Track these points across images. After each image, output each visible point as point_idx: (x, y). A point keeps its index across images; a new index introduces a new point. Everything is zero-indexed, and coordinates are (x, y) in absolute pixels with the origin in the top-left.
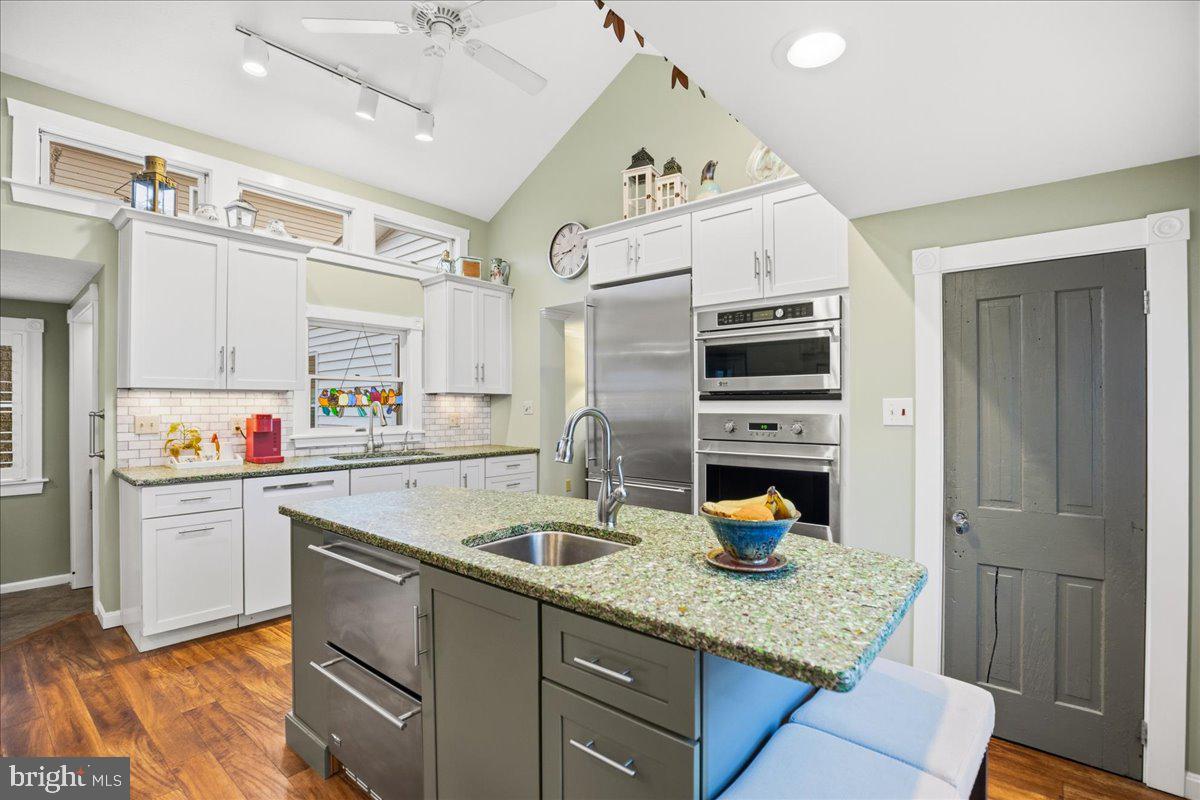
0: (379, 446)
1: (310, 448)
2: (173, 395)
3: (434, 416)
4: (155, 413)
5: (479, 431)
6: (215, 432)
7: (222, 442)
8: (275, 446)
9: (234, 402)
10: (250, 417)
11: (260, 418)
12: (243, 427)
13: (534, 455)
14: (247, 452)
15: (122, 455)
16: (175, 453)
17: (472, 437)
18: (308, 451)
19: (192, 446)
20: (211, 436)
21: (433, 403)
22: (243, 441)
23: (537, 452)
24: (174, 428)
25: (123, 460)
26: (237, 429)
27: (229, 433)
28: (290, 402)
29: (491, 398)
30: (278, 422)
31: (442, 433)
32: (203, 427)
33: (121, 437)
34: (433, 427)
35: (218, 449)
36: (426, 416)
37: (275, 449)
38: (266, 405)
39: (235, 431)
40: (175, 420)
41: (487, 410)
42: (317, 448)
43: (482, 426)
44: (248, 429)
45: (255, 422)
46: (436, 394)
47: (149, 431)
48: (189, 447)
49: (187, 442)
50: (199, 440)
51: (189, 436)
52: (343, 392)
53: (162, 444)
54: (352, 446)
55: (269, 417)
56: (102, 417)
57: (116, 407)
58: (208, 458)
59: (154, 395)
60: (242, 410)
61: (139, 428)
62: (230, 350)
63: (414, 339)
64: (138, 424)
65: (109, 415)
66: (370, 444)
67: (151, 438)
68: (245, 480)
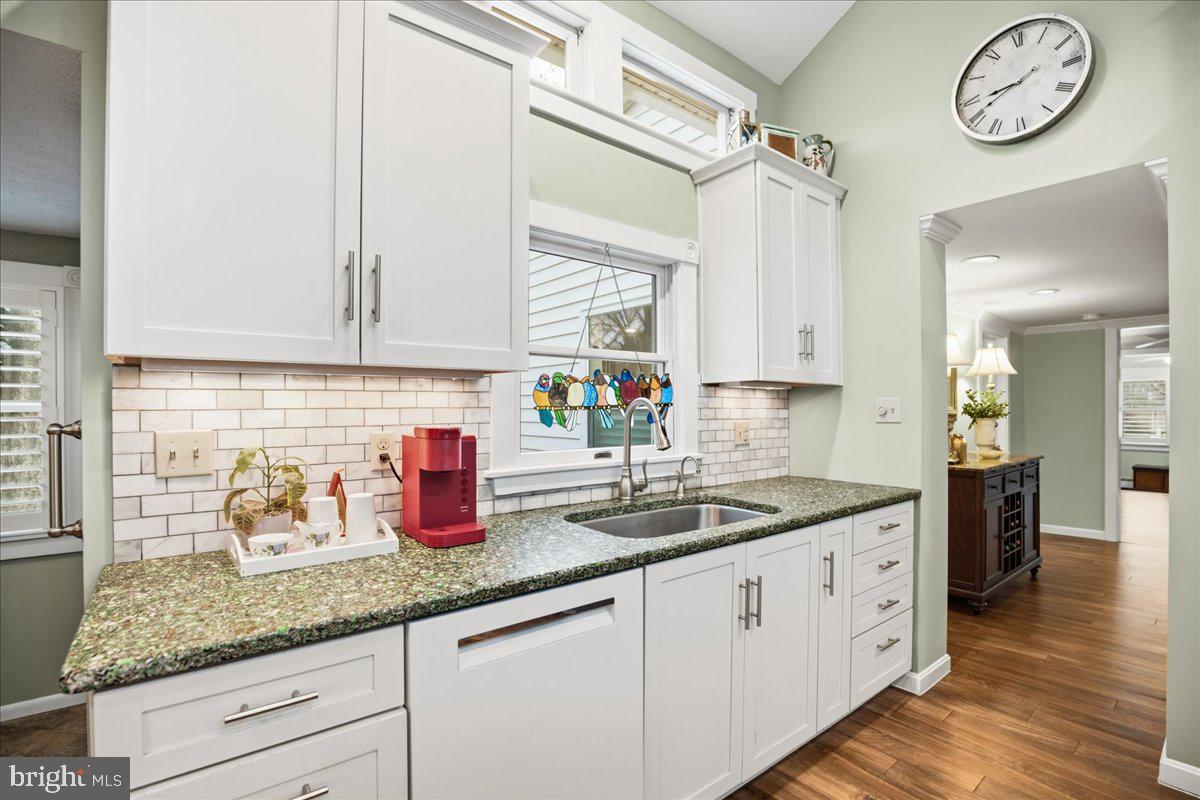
0: (641, 488)
1: (520, 496)
2: (247, 382)
3: (713, 425)
4: (205, 423)
5: (774, 453)
6: (336, 469)
7: (353, 493)
8: (464, 501)
9: (374, 400)
10: (410, 433)
11: (435, 435)
12: (396, 454)
13: (910, 505)
14: (405, 509)
15: (124, 531)
16: (245, 525)
17: (766, 464)
18: (516, 501)
19: (288, 505)
20: (330, 477)
21: (715, 402)
22: (395, 485)
23: (915, 496)
24: (243, 464)
25: (127, 542)
26: (384, 458)
27: (366, 470)
28: (485, 399)
29: (790, 393)
30: (470, 444)
31: (724, 458)
32: (310, 456)
33: (121, 487)
34: (714, 447)
35: (342, 514)
36: (703, 425)
37: (464, 509)
38: (438, 405)
39: (379, 466)
40: (250, 441)
41: (783, 413)
42: (533, 494)
43: (778, 443)
44: (406, 458)
45: (424, 445)
46: (716, 385)
47: (188, 469)
48: (279, 505)
49: (275, 494)
50: (300, 489)
51: (280, 477)
52: (576, 381)
53: (218, 500)
54: (591, 487)
55: (455, 433)
56: (78, 435)
57: (109, 411)
58: (318, 540)
59: (203, 380)
60: (391, 418)
61: (165, 464)
62: (369, 264)
63: (684, 278)
64: (163, 455)
65: (93, 429)
66: (626, 483)
67: (195, 485)
68: (413, 626)
